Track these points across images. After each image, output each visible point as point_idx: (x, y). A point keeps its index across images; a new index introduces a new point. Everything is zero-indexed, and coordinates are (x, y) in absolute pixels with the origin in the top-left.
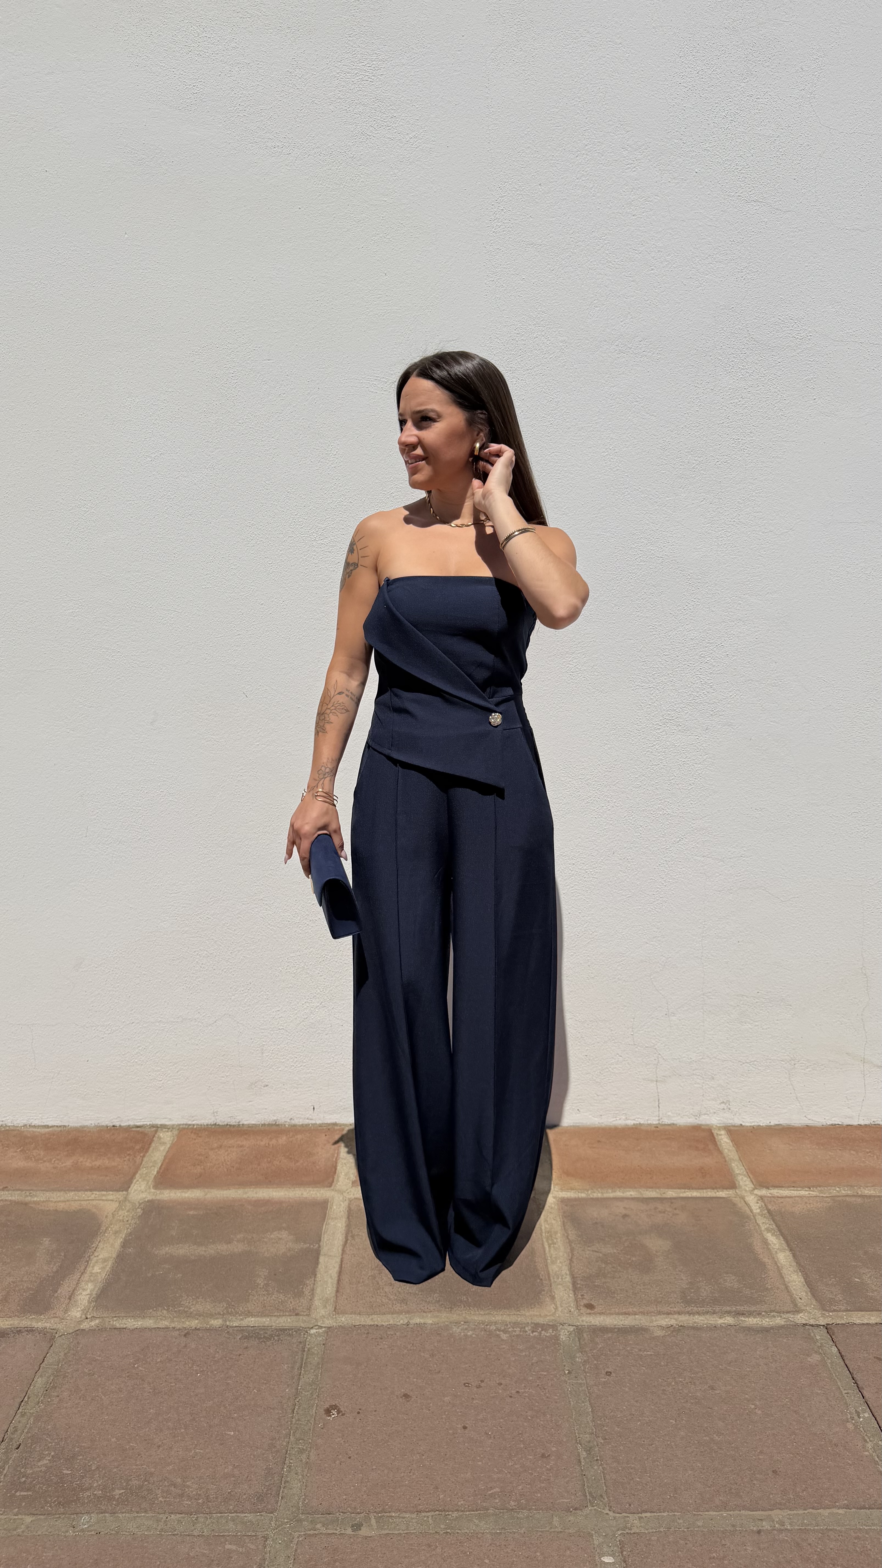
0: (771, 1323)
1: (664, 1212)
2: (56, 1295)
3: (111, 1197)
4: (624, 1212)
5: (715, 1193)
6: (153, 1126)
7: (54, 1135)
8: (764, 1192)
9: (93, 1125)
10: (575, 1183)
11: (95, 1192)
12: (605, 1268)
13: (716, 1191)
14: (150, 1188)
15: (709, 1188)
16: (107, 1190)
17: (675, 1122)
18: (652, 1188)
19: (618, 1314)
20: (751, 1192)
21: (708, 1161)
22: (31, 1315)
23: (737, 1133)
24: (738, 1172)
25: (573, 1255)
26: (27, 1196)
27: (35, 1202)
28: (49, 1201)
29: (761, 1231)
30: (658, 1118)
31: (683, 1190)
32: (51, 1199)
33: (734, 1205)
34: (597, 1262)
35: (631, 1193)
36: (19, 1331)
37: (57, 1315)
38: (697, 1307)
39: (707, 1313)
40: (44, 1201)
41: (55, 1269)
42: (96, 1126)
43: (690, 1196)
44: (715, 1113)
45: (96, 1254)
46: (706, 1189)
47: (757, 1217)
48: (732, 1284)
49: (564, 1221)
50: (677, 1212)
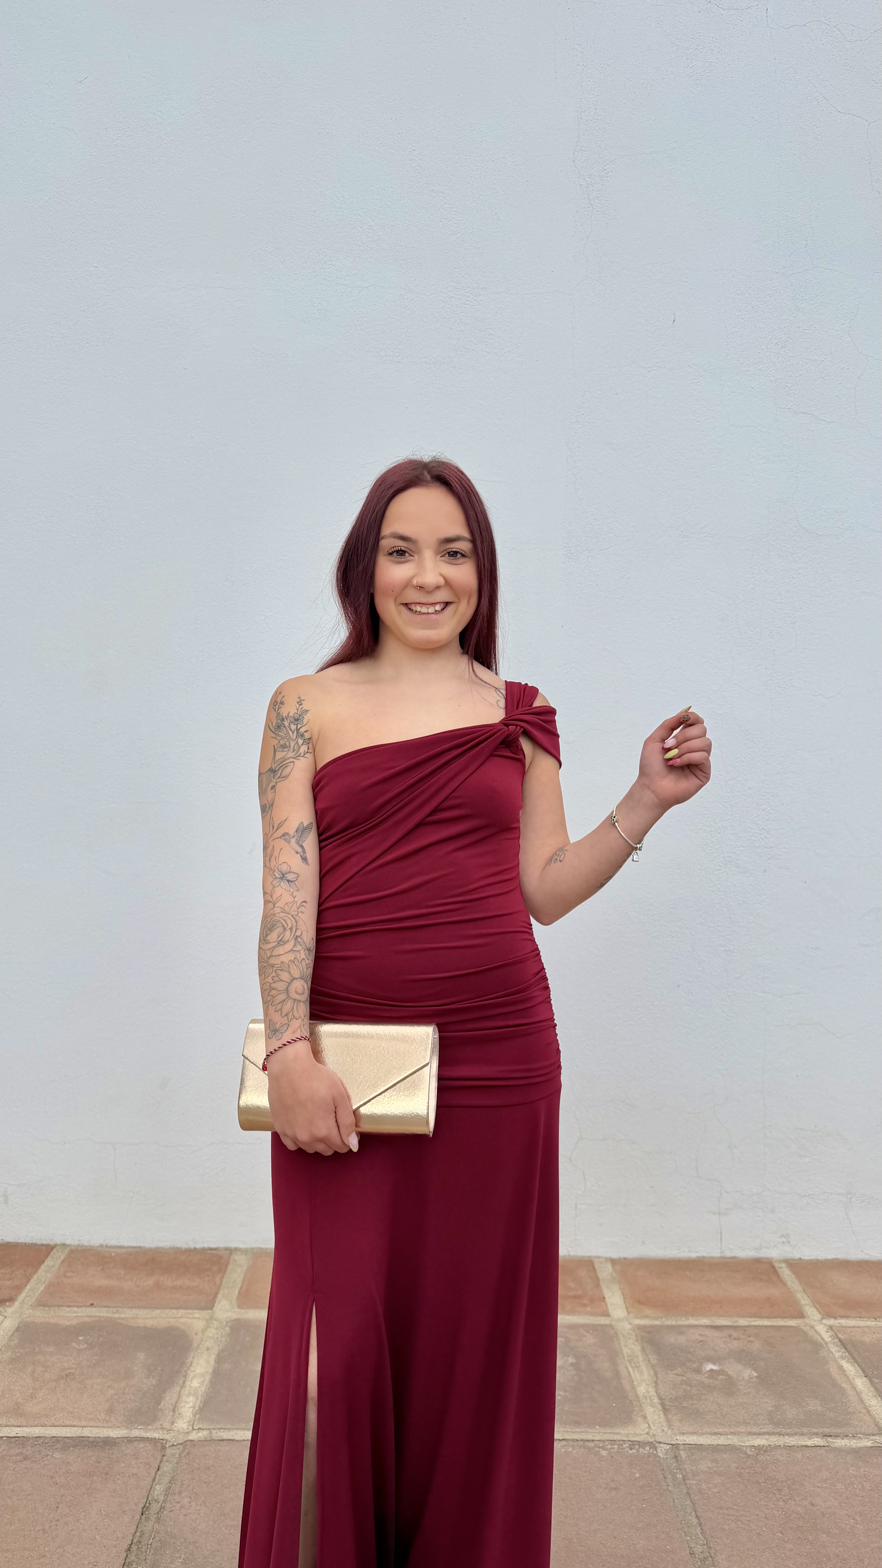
0: (859, 1445)
1: (739, 1339)
2: (160, 1407)
3: (196, 1315)
4: (700, 1338)
5: (785, 1322)
6: (227, 1249)
7: (131, 1255)
8: (831, 1322)
9: (168, 1246)
10: (648, 1311)
11: (181, 1311)
12: (690, 1390)
13: (785, 1320)
14: (234, 1308)
15: (778, 1317)
16: (192, 1309)
17: (737, 1255)
18: (723, 1316)
19: (711, 1434)
20: (820, 1321)
21: (774, 1292)
22: (138, 1426)
23: (797, 1266)
24: (804, 1303)
25: (657, 1377)
26: (114, 1313)
27: (123, 1319)
28: (137, 1318)
29: (835, 1358)
30: (719, 1251)
31: (754, 1319)
32: (139, 1316)
33: (805, 1334)
34: (682, 1384)
35: (705, 1321)
36: (130, 1440)
37: (164, 1426)
38: (786, 1429)
39: (796, 1434)
40: (132, 1318)
41: (154, 1382)
42: (171, 1248)
43: (761, 1324)
44: (775, 1246)
45: (192, 1369)
46: (775, 1317)
47: (829, 1345)
48: (815, 1408)
49: (643, 1347)
50: (751, 1339)
